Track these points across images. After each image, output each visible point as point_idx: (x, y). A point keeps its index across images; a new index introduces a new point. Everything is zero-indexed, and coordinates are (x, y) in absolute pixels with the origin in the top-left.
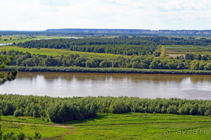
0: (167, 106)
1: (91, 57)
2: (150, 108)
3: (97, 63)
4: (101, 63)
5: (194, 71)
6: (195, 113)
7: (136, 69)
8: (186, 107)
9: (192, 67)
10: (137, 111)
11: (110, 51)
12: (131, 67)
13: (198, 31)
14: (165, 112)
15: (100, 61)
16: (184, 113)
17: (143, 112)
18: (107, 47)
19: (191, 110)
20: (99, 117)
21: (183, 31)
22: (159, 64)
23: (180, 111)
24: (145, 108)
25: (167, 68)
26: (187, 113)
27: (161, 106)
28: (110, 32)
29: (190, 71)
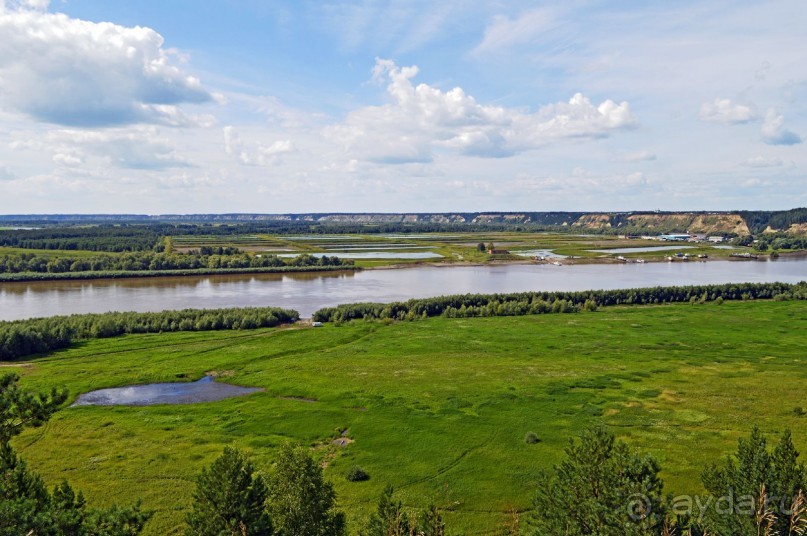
0: (179, 321)
1: (56, 257)
2: (154, 325)
3: (66, 266)
4: (72, 266)
5: (214, 270)
6: (220, 327)
7: (130, 272)
8: (205, 319)
9: (211, 264)
10: (135, 331)
11: (86, 247)
12: (120, 268)
13: (216, 216)
14: (176, 329)
15: (70, 263)
16: (204, 328)
17: (144, 331)
18: (80, 241)
19: (213, 324)
20: (76, 346)
21: (195, 215)
22: (164, 263)
23: (198, 325)
24: (146, 327)
25: (176, 268)
26: (207, 328)
27: (170, 321)
28: (83, 219)
29: (208, 270)
